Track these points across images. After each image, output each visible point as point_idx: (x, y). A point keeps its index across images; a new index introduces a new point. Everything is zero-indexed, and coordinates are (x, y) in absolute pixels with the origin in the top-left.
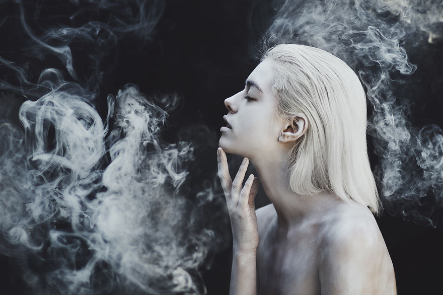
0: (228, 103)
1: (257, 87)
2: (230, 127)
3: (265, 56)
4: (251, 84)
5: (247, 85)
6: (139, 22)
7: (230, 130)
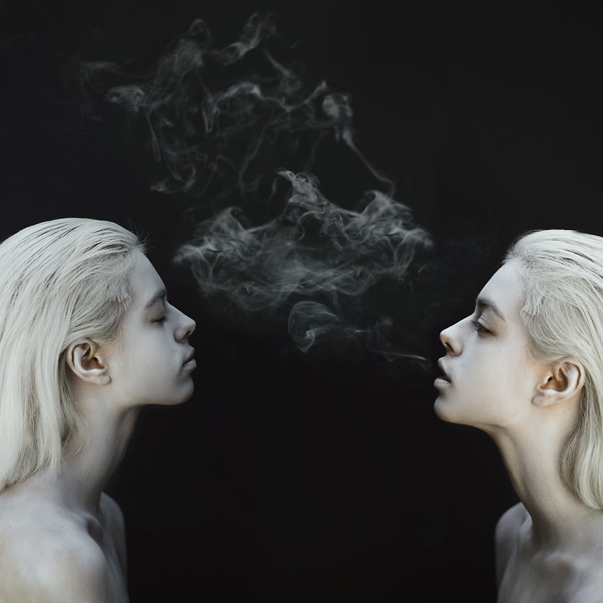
0: (447, 339)
1: (496, 311)
2: (449, 380)
3: (510, 256)
4: (484, 305)
5: (478, 306)
6: (393, 265)
7: (448, 384)
